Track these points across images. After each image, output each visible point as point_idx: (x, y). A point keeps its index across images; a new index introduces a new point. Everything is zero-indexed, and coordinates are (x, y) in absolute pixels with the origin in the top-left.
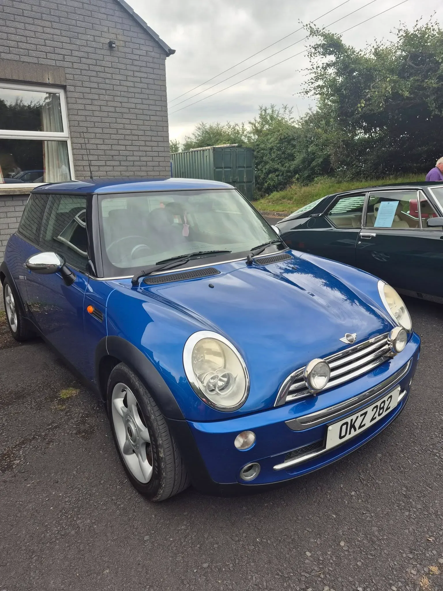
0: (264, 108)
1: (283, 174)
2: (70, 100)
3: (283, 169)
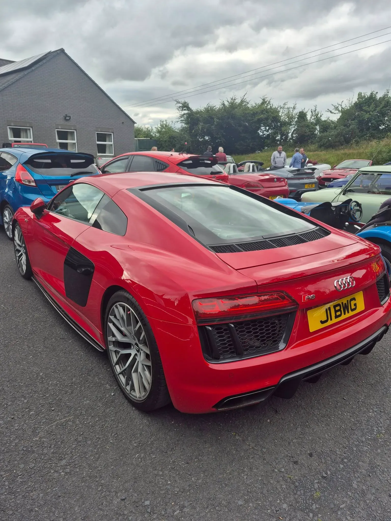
2: (114, 137)
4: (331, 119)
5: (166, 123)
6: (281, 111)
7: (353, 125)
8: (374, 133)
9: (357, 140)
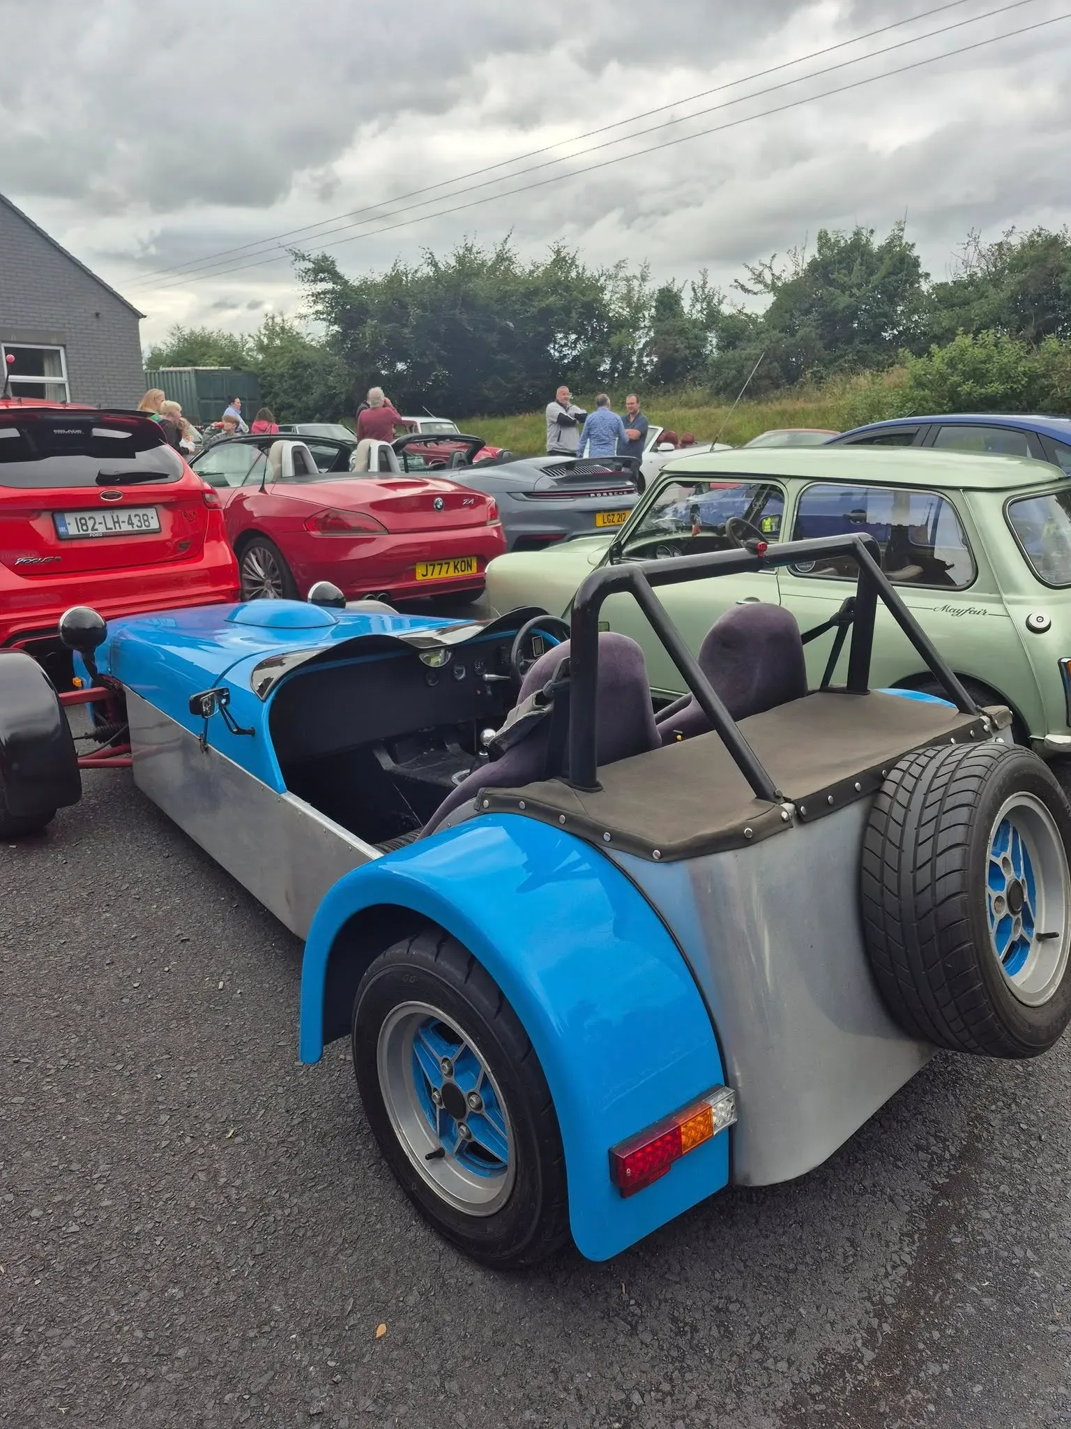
0: (270, 315)
1: (300, 412)
2: (69, 359)
3: (299, 405)
4: (747, 311)
5: (283, 321)
6: (610, 288)
7: (807, 328)
8: (866, 352)
9: (819, 371)
